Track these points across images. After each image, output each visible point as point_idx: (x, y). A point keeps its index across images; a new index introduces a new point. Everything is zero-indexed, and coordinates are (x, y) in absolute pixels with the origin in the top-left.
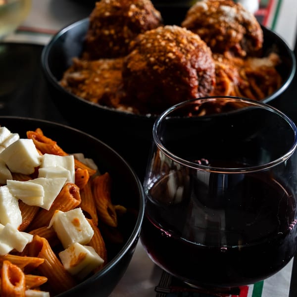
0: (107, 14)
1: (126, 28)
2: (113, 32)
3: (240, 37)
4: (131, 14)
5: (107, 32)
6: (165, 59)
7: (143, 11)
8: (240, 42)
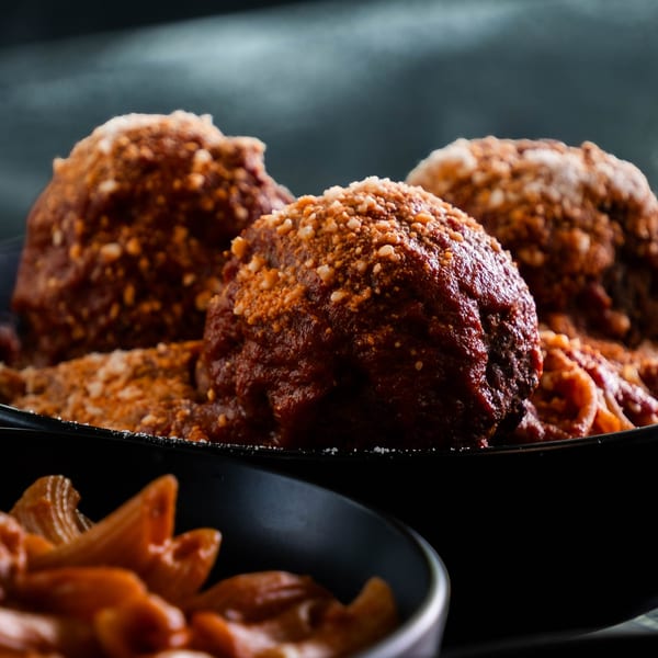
0: (108, 186)
1: (181, 233)
2: (132, 247)
3: (605, 255)
4: (198, 180)
5: (112, 250)
6: (370, 267)
7: (241, 174)
8: (607, 274)
